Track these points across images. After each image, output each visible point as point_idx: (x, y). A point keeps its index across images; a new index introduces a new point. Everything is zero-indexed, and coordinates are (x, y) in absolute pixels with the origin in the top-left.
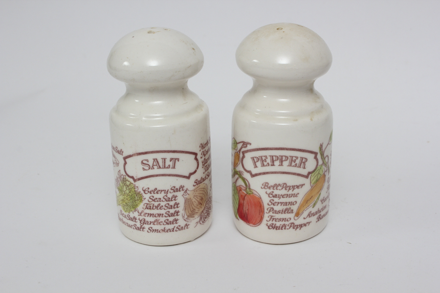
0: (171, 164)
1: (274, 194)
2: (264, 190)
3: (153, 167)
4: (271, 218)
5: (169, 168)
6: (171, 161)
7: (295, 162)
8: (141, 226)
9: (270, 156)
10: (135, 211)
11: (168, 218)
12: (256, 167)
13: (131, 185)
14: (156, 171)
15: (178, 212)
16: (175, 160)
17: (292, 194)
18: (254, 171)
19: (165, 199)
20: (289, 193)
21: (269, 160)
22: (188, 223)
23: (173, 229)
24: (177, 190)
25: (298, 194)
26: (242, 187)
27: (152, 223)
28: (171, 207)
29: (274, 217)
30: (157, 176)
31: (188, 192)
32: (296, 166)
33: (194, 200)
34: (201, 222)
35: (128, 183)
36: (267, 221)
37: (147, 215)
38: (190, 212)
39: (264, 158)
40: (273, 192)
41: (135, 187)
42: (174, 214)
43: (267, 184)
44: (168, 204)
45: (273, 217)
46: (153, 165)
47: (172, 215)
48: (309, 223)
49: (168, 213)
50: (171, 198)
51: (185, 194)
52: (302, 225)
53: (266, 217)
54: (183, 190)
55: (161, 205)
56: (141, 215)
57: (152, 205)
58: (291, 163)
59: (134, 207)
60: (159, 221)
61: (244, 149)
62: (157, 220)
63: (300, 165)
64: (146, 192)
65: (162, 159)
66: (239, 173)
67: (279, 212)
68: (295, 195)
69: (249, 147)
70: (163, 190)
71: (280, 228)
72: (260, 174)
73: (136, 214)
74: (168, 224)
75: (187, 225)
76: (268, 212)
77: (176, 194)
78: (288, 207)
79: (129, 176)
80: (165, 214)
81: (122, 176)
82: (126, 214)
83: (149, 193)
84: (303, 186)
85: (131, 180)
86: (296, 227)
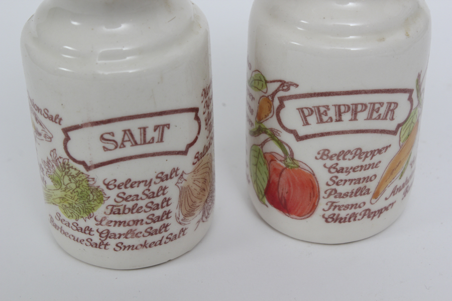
0: (156, 135)
1: (338, 167)
2: (321, 162)
3: (122, 144)
4: (332, 205)
5: (153, 142)
6: (155, 130)
7: (377, 112)
8: (102, 241)
9: (335, 106)
10: (90, 217)
11: (153, 225)
12: (306, 123)
13: (81, 175)
14: (129, 150)
15: (169, 212)
16: (161, 129)
17: (370, 165)
18: (302, 131)
19: (147, 195)
20: (364, 164)
21: (332, 113)
22: (184, 227)
23: (161, 241)
24: (167, 177)
25: (380, 162)
26: (277, 156)
27: (122, 237)
28: (157, 207)
29: (337, 204)
30: (131, 158)
31: (185, 176)
32: (379, 118)
33: (194, 187)
34: (204, 219)
35: (74, 172)
36: (324, 210)
37: (113, 224)
38: (188, 208)
39: (322, 110)
40: (337, 164)
41: (87, 179)
42: (163, 216)
43: (326, 152)
44: (152, 203)
45: (334, 204)
46: (123, 141)
47: (159, 219)
48: (392, 204)
49: (151, 217)
50: (156, 191)
51: (180, 181)
52: (382, 209)
53: (323, 204)
54: (176, 175)
55: (138, 206)
56: (100, 224)
57: (122, 208)
58: (372, 114)
59: (88, 212)
60: (136, 232)
61: (281, 94)
62: (131, 230)
63: (387, 115)
64: (111, 187)
65: (140, 128)
66: (269, 132)
67: (346, 195)
68: (374, 166)
69: (293, 91)
70: (143, 181)
71: (347, 220)
72: (314, 136)
73: (91, 223)
74: (152, 234)
75: (183, 231)
76: (326, 196)
77: (164, 184)
78: (361, 185)
79: (75, 160)
80: (145, 220)
81: (61, 160)
82: (71, 221)
83: (116, 188)
84: (389, 149)
85: (81, 168)
86: (372, 215)
